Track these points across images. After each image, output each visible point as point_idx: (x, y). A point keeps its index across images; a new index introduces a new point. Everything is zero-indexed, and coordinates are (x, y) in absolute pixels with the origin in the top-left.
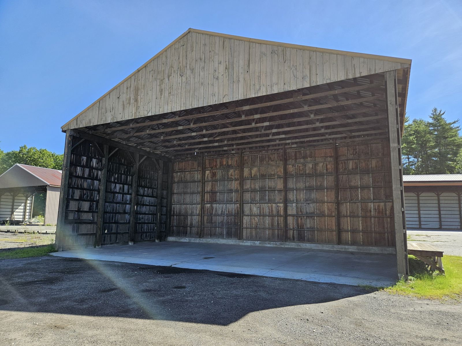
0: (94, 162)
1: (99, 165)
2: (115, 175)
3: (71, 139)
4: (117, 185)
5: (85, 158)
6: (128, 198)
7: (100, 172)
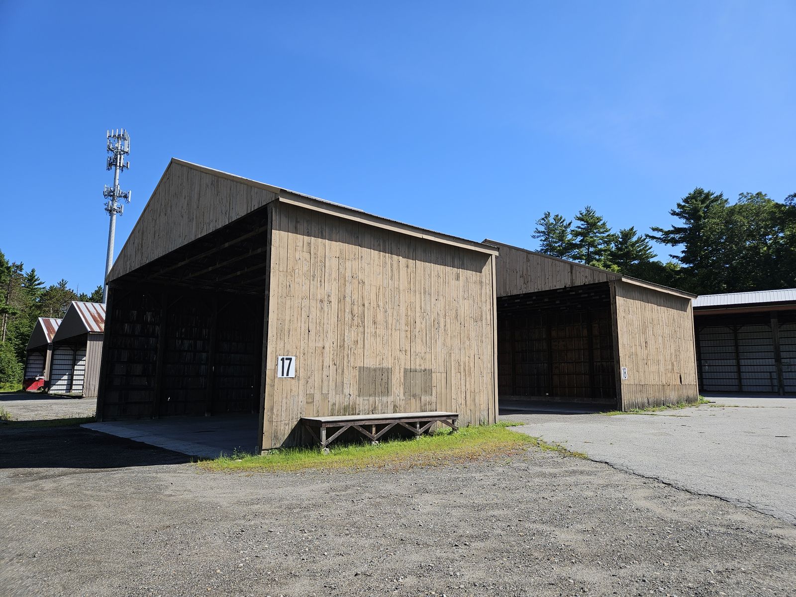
0: (149, 317)
1: (156, 319)
2: (182, 329)
3: (112, 293)
4: (185, 341)
5: (135, 312)
6: (203, 357)
7: (157, 328)
